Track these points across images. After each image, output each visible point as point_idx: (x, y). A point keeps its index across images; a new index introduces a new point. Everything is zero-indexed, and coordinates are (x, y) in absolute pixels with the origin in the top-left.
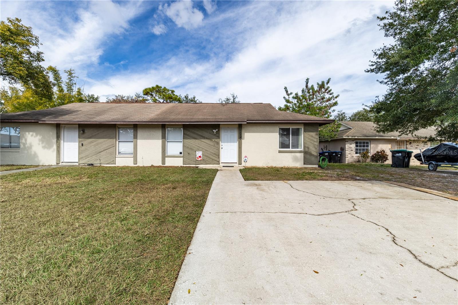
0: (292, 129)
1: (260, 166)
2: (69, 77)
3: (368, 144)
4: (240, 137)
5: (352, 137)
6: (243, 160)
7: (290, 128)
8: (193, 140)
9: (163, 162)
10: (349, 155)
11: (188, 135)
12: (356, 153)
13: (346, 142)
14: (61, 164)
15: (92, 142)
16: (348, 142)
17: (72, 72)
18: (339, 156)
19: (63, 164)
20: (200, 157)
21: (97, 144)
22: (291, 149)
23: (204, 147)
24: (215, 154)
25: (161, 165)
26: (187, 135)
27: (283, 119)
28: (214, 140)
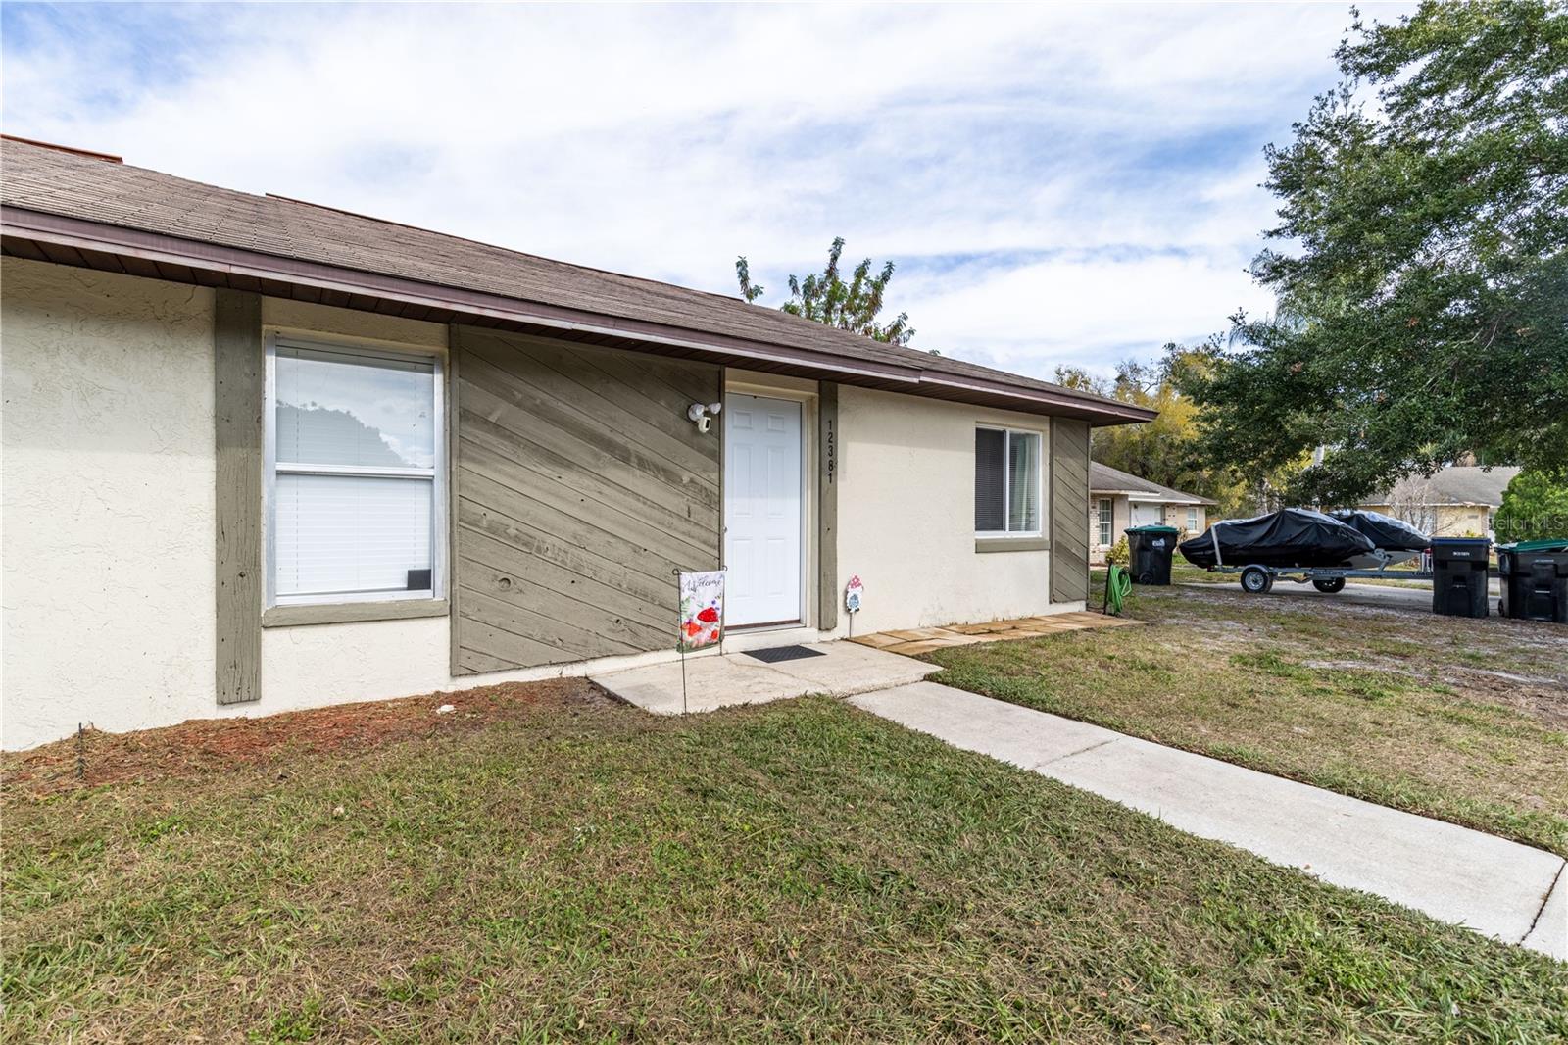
0: (1011, 435)
4: (827, 467)
7: (1005, 435)
8: (544, 470)
9: (239, 677)
22: (1007, 534)
23: (625, 526)
25: (217, 712)
26: (487, 422)
28: (686, 477)
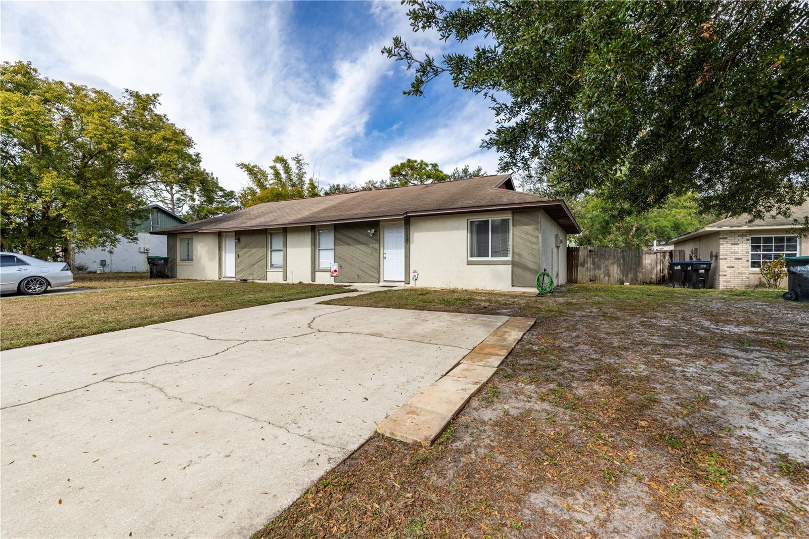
0: (492, 221)
1: (438, 287)
2: (298, 165)
3: (796, 242)
4: (407, 240)
5: (732, 227)
6: (412, 275)
7: (488, 221)
8: (347, 247)
9: (313, 279)
10: (729, 271)
11: (340, 240)
12: (754, 264)
13: (721, 240)
14: (222, 279)
15: (246, 253)
16: (726, 238)
17: (300, 158)
18: (702, 271)
19: (225, 279)
20: (335, 271)
21: (251, 255)
22: (490, 258)
23: (360, 257)
24: (373, 267)
25: (311, 283)
26: (338, 239)
27: (476, 204)
28: (371, 246)
